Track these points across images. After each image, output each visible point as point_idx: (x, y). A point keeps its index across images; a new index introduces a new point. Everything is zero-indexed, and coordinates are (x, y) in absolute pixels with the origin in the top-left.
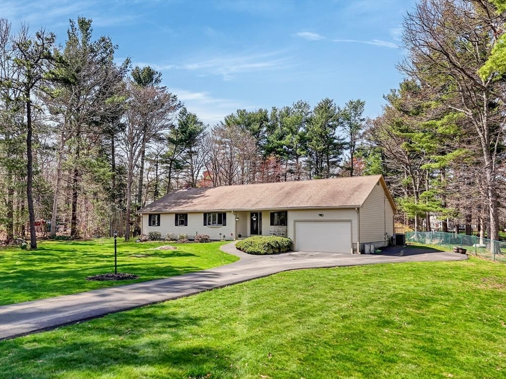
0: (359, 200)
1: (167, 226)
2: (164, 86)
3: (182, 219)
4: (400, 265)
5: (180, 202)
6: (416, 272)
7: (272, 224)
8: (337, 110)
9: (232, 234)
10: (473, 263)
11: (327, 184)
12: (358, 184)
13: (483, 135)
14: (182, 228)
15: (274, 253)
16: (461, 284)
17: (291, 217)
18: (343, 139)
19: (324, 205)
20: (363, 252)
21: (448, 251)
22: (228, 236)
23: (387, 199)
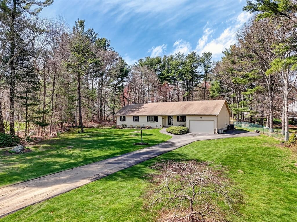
0: (217, 112)
1: (129, 121)
2: (111, 47)
3: (136, 118)
4: (235, 138)
5: (133, 110)
6: (241, 141)
7: (178, 121)
8: (198, 58)
9: (161, 125)
10: (261, 137)
11: (202, 104)
12: (216, 104)
13: (269, 82)
14: (137, 122)
15: (182, 134)
16: (257, 145)
17: (188, 119)
18: (200, 73)
19: (202, 114)
20: (218, 133)
21: (252, 132)
22: (159, 126)
23: (227, 110)
